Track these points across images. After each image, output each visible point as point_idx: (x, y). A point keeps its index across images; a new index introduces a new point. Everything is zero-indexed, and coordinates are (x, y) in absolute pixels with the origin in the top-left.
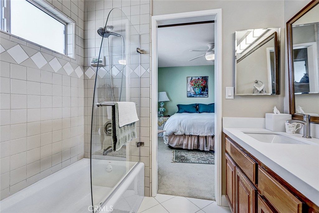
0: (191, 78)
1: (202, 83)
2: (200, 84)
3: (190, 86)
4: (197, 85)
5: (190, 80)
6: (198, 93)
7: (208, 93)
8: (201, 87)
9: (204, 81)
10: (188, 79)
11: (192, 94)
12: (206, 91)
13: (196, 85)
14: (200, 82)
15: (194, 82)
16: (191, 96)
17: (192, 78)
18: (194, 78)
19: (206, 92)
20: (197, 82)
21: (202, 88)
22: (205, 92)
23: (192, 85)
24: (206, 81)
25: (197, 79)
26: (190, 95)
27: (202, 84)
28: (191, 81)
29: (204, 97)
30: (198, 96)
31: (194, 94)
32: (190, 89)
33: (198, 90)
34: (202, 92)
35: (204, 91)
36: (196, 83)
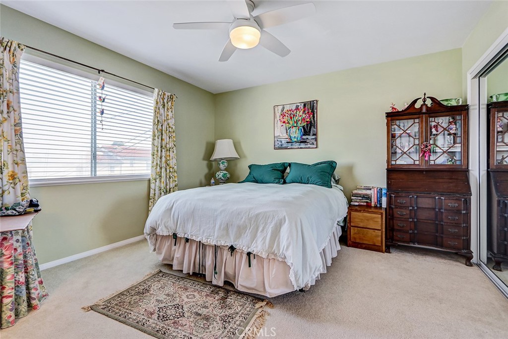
0: (281, 107)
1: (304, 116)
2: (300, 118)
3: (280, 124)
4: (295, 122)
5: (280, 111)
6: (296, 140)
7: (316, 139)
8: (302, 125)
9: (308, 112)
10: (276, 109)
11: (283, 142)
12: (314, 135)
13: (291, 122)
14: (301, 114)
15: (288, 116)
16: (281, 148)
17: (284, 108)
18: (287, 108)
19: (314, 137)
20: (294, 115)
21: (303, 127)
22: (310, 137)
23: (284, 122)
24: (313, 112)
25: (294, 107)
26: (280, 143)
27: (304, 119)
28: (283, 115)
29: (309, 148)
30: (297, 145)
31: (287, 142)
32: (280, 132)
33: (296, 134)
34: (304, 137)
35: (309, 135)
36: (291, 118)
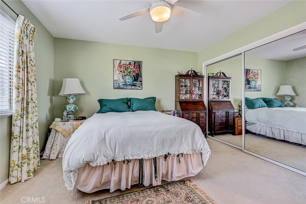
0: (119, 61)
1: (134, 69)
2: (132, 70)
3: (118, 72)
4: (128, 73)
5: (118, 64)
6: (129, 84)
7: (141, 84)
8: (133, 75)
9: (137, 68)
10: (115, 62)
11: (120, 84)
12: (140, 81)
13: (126, 72)
14: (132, 68)
15: (124, 68)
16: (119, 88)
17: (121, 62)
18: (123, 62)
19: (140, 83)
20: (128, 68)
21: (134, 76)
22: (138, 83)
23: (121, 71)
24: (139, 67)
25: (128, 63)
26: (118, 85)
27: (134, 71)
28: (120, 66)
29: (137, 89)
30: (129, 87)
31: (124, 85)
32: (118, 77)
33: (129, 80)
34: (134, 82)
35: (137, 81)
36: (126, 69)
